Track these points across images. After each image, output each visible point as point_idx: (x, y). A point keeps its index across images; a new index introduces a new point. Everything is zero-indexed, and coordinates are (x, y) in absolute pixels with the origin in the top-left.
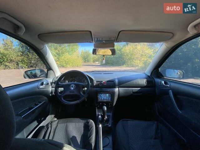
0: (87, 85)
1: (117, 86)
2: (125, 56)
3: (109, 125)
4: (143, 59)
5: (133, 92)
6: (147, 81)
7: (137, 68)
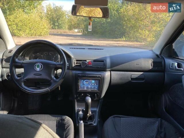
0: (62, 64)
1: (109, 68)
2: (125, 21)
3: (94, 123)
4: (154, 28)
5: (132, 77)
6: (154, 62)
7: (143, 43)
